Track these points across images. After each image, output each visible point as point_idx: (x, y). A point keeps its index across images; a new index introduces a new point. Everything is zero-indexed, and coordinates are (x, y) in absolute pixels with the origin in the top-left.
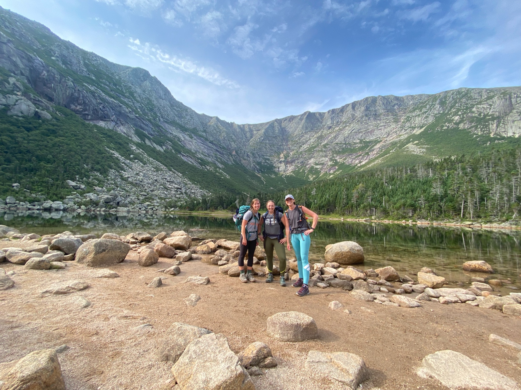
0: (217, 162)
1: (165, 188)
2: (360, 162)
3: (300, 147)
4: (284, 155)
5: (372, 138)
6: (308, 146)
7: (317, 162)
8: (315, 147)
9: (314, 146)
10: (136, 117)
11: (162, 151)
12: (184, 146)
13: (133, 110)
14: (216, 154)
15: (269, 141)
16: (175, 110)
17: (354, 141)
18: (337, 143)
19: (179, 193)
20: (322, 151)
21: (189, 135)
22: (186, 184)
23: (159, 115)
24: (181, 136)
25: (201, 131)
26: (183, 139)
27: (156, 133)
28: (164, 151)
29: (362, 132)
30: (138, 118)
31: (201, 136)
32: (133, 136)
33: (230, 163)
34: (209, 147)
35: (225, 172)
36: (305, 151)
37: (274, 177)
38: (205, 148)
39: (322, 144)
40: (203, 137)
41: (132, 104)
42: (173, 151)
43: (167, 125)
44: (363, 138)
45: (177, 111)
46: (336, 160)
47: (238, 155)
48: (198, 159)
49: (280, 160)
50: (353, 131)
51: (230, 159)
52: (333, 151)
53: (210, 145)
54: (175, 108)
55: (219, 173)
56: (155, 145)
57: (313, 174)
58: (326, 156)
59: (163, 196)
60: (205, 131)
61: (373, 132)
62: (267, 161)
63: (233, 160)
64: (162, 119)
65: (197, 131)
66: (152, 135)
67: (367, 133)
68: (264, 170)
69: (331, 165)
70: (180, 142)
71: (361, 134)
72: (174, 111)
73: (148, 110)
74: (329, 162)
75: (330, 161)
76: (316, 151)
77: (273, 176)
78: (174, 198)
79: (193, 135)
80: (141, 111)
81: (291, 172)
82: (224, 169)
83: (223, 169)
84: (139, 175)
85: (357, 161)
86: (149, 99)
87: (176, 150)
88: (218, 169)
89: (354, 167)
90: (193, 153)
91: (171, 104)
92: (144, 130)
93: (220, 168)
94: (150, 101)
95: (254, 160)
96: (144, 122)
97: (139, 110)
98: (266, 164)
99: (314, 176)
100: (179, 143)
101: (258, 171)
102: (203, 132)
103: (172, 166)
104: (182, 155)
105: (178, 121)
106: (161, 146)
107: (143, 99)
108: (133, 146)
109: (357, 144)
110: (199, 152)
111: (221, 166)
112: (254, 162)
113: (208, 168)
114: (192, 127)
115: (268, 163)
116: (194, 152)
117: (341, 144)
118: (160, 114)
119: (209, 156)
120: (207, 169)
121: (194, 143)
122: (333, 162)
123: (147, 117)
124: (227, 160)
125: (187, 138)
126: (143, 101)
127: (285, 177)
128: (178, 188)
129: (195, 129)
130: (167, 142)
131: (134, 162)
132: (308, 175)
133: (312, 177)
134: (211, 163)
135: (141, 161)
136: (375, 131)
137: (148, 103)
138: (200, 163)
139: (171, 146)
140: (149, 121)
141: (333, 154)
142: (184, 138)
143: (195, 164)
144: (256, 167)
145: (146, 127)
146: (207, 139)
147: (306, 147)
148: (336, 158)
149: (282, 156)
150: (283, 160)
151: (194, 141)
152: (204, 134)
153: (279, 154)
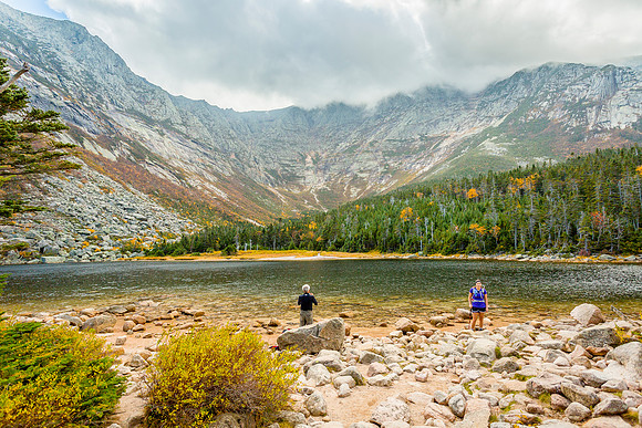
0: (205, 173)
2: (422, 168)
3: (335, 146)
4: (312, 159)
5: (436, 133)
6: (348, 144)
7: (362, 169)
8: (358, 146)
9: (356, 143)
10: (66, 103)
11: (114, 159)
12: (151, 149)
13: (61, 93)
14: (203, 160)
15: (288, 137)
16: (134, 90)
17: (413, 137)
18: (389, 140)
19: (143, 226)
20: (368, 152)
21: (158, 130)
22: (156, 211)
23: (106, 99)
24: (144, 133)
25: (178, 124)
26: (148, 138)
27: (102, 128)
28: (118, 159)
29: (422, 124)
30: (71, 106)
31: (178, 132)
33: (227, 173)
34: (193, 149)
35: (218, 189)
36: (344, 152)
37: (298, 192)
38: (185, 150)
39: (369, 141)
40: (181, 133)
41: (58, 82)
42: (132, 158)
43: (120, 116)
44: (424, 133)
45: (137, 92)
46: (388, 165)
47: (239, 159)
48: (174, 168)
49: (307, 165)
50: (411, 123)
51: (225, 166)
52: (384, 152)
53: (194, 145)
55: (208, 190)
56: (101, 150)
57: (357, 187)
58: (375, 159)
60: (184, 124)
61: (438, 124)
62: (287, 168)
63: (232, 168)
64: (111, 106)
65: (172, 124)
66: (95, 133)
67: (430, 125)
68: (282, 182)
69: (382, 172)
70: (144, 142)
71: (421, 127)
72: (132, 92)
73: (86, 91)
74: (379, 168)
75: (381, 167)
76: (360, 151)
77: (296, 191)
79: (165, 131)
80: (75, 93)
81: (325, 184)
83: (216, 184)
86: (88, 73)
87: (136, 157)
88: (207, 184)
90: (165, 159)
91: (126, 81)
92: (81, 125)
93: (210, 182)
94: (91, 76)
95: (266, 166)
96: (81, 111)
97: (71, 92)
98: (284, 173)
99: (359, 190)
100: (143, 144)
101: (272, 184)
102: (181, 125)
104: (147, 163)
105: (139, 109)
106: (111, 150)
107: (77, 73)
109: (417, 140)
110: (176, 158)
111: (211, 178)
112: (266, 169)
113: (191, 182)
114: (162, 118)
115: (287, 171)
116: (167, 158)
117: (394, 141)
118: (108, 97)
119: (192, 163)
121: (166, 143)
122: (385, 168)
123: (85, 104)
124: (222, 169)
125: (156, 135)
126: (77, 77)
127: (316, 192)
128: (142, 219)
129: (168, 120)
130: (121, 144)
132: (349, 188)
133: (356, 190)
134: (196, 174)
136: (441, 123)
137: (86, 80)
138: (176, 175)
139: (128, 149)
140: (90, 109)
141: (384, 157)
142: (150, 136)
143: (169, 177)
144: (268, 177)
145: (85, 121)
146: (187, 137)
147: (344, 146)
148: (389, 162)
149: (309, 159)
150: (311, 165)
151: (167, 141)
152: (183, 129)
153: (304, 158)
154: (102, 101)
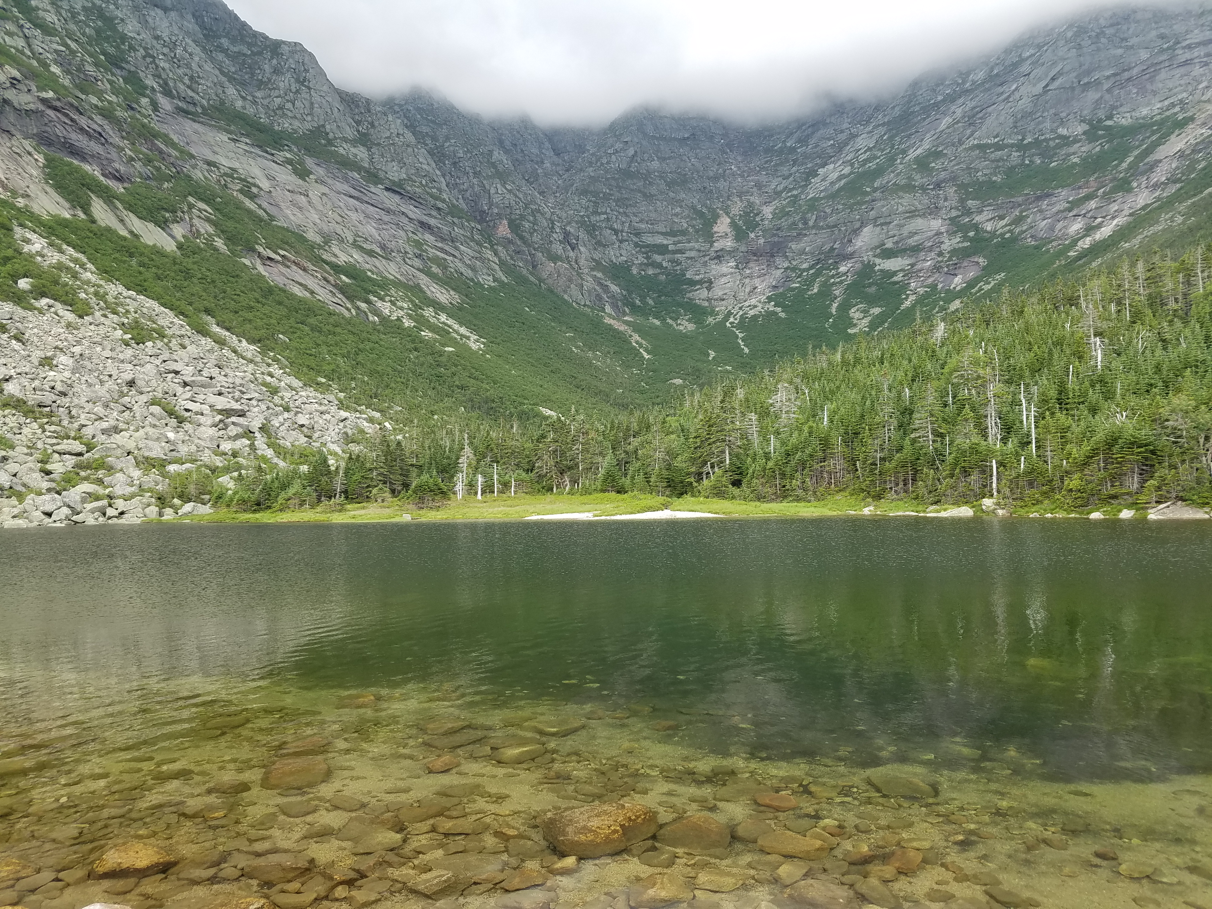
0: (424, 280)
1: (171, 413)
2: (1089, 230)
3: (807, 180)
4: (733, 224)
5: (1145, 111)
6: (847, 170)
7: (889, 245)
8: (879, 172)
9: (872, 165)
10: (44, 101)
11: (170, 246)
12: (272, 218)
13: (30, 74)
14: (418, 244)
15: (662, 159)
16: (225, 51)
17: (1063, 131)
18: (981, 147)
19: (233, 431)
20: (909, 188)
21: (289, 162)
22: (274, 391)
23: (150, 82)
24: (256, 171)
25: (345, 140)
26: (265, 184)
27: (138, 165)
28: (180, 247)
29: (1098, 83)
30: (55, 109)
31: (346, 164)
32: (34, 190)
33: (488, 281)
34: (388, 211)
35: (461, 324)
36: (833, 196)
37: (691, 327)
38: (367, 216)
39: (912, 154)
40: (354, 166)
41: (21, 43)
42: (219, 243)
43: (189, 126)
44: (1101, 114)
45: (234, 57)
46: (976, 227)
47: (522, 238)
48: (337, 269)
49: (717, 245)
50: (1057, 84)
51: (482, 259)
52: (962, 187)
53: (392, 201)
54: (225, 42)
55: (433, 328)
56: (136, 224)
57: (872, 301)
58: (933, 211)
59: (157, 451)
60: (364, 140)
61: (1152, 79)
62: (658, 258)
63: (502, 264)
64: (164, 102)
65: (330, 142)
66: (120, 179)
67: (1122, 86)
68: (643, 299)
69: (954, 252)
70: (252, 197)
71: (1092, 95)
72: (220, 56)
73: (97, 64)
74: (945, 238)
75: (951, 234)
76: (884, 189)
77: (686, 326)
78: (207, 457)
79: (310, 162)
80: (68, 72)
81: (770, 299)
82: (460, 308)
83: (454, 312)
84: (52, 367)
85: (1076, 226)
86: (101, 14)
87: (230, 239)
88: (428, 312)
89: (1062, 252)
90: (312, 246)
91: (203, 26)
92: (84, 159)
93: (438, 307)
94: (109, 21)
95: (597, 256)
96: (83, 121)
97: (55, 69)
98: (650, 272)
99: (876, 311)
100: (249, 204)
101: (614, 306)
102: (354, 142)
103: (208, 311)
104: (260, 255)
105: (239, 104)
106: (163, 224)
107: (74, 15)
108: (33, 237)
109: (1076, 141)
110: (342, 240)
111: (443, 296)
112: (597, 265)
113: (385, 308)
114: (302, 127)
115: (660, 266)
116: (318, 240)
117: (998, 147)
118: (157, 76)
119: (386, 253)
120: (376, 312)
121: (315, 200)
122: (965, 238)
123: (94, 100)
124: (473, 269)
125: (285, 176)
126: (72, 27)
127: (741, 325)
128: (228, 413)
129: (318, 132)
130: (191, 206)
131: (32, 308)
132: (845, 307)
133: (865, 312)
134: (397, 284)
135: (64, 303)
136: (1163, 75)
137: (98, 31)
138: (343, 289)
139: (208, 220)
140: (107, 114)
141: (962, 201)
142: (270, 178)
143: (324, 294)
144: (606, 288)
145: (95, 147)
146: (373, 177)
147: (834, 176)
148: (978, 218)
149: (723, 226)
150: (729, 243)
151: (316, 191)
152: (360, 153)
153: (710, 221)
154: (141, 89)
